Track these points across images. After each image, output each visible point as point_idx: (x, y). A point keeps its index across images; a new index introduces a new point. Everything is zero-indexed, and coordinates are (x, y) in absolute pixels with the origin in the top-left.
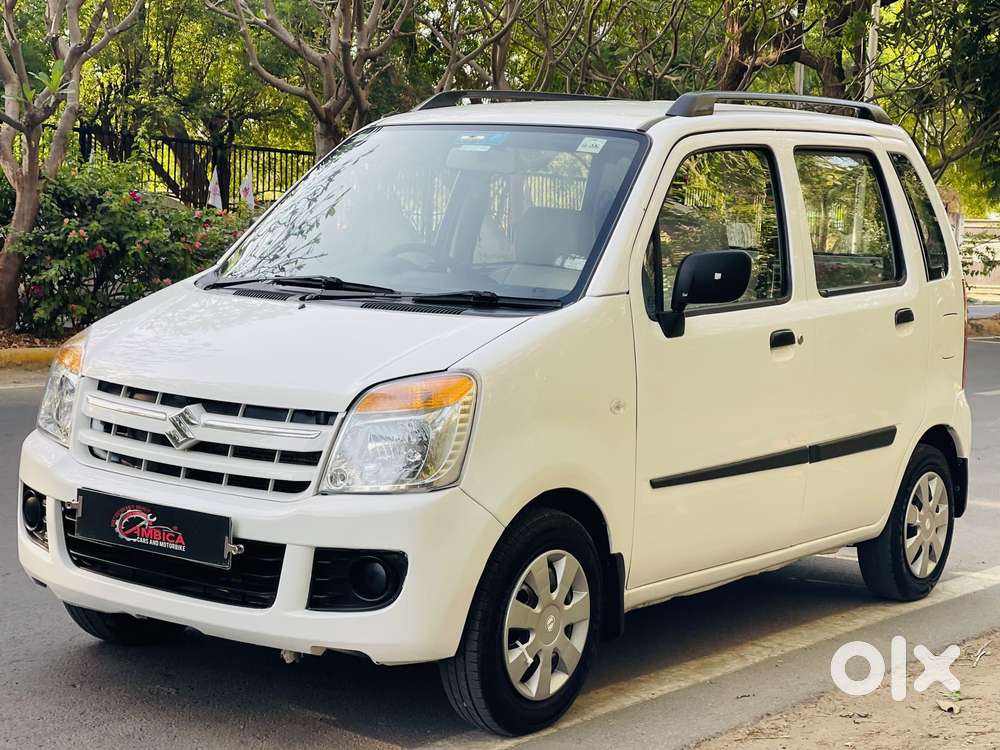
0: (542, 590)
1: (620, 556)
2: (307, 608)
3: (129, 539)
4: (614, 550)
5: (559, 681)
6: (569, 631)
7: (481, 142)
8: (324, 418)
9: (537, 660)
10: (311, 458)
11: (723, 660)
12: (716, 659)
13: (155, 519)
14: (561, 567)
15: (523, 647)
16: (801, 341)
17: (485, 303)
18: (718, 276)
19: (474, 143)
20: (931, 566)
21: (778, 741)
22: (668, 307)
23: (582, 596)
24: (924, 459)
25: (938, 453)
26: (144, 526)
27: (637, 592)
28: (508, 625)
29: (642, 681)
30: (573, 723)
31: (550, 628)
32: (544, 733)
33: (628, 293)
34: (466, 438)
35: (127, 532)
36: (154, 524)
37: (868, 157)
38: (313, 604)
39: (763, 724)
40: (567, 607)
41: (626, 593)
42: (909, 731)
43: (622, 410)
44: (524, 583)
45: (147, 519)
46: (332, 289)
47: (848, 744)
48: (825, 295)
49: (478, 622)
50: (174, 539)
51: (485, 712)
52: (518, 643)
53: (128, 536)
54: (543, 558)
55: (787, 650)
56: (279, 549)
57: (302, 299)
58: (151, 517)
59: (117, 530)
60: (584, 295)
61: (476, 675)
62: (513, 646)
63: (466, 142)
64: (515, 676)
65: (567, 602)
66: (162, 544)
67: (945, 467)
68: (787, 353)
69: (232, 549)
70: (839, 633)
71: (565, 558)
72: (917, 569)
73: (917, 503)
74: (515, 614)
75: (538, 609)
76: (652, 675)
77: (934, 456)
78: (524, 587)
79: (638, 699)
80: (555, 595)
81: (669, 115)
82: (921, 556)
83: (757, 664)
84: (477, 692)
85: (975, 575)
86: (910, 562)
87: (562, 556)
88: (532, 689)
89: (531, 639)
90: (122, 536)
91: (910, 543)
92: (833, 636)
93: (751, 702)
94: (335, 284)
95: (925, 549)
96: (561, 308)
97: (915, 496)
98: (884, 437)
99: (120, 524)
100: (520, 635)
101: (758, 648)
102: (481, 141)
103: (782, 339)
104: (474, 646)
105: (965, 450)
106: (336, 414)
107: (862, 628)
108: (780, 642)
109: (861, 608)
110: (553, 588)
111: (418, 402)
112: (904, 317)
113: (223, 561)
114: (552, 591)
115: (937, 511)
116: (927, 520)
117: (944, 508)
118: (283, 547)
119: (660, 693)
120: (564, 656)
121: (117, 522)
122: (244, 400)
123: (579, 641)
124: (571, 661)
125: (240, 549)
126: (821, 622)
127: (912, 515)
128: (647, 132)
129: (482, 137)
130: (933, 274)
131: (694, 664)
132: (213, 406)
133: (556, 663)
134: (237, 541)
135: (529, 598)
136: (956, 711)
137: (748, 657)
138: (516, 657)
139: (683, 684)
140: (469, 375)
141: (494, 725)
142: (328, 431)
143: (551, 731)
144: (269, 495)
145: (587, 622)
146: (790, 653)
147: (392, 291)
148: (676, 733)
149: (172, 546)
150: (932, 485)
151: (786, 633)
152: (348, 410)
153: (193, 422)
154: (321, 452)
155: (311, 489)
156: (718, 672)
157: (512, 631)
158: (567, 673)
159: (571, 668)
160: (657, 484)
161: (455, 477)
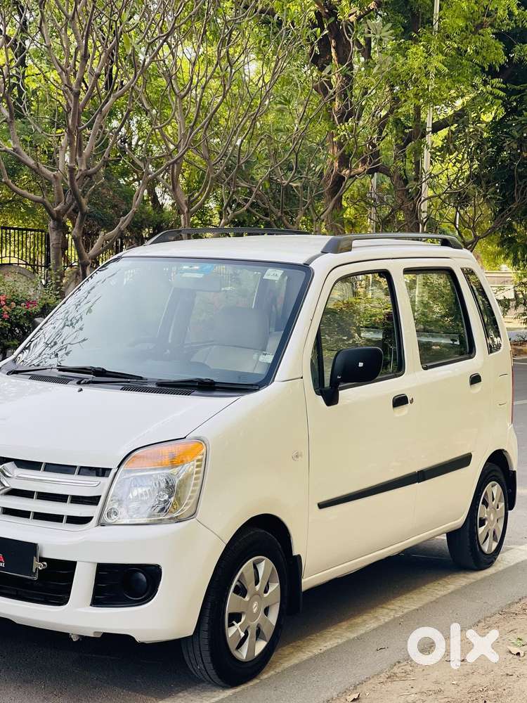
0: (250, 585)
1: (299, 557)
2: (91, 605)
4: (295, 553)
5: (261, 646)
6: (266, 611)
7: (197, 271)
8: (103, 472)
9: (246, 633)
10: (93, 500)
11: (365, 621)
12: (359, 620)
14: (262, 568)
15: (237, 625)
16: (412, 401)
17: (206, 387)
18: (361, 364)
19: (192, 271)
20: (495, 545)
21: (407, 683)
22: (327, 383)
23: (275, 587)
24: (489, 473)
25: (497, 468)
27: (309, 579)
28: (228, 610)
29: (312, 640)
30: (270, 674)
31: (255, 610)
32: (251, 684)
33: (302, 378)
34: (200, 484)
37: (449, 272)
38: (96, 602)
39: (396, 670)
40: (266, 595)
41: (303, 581)
42: (492, 671)
43: (300, 458)
44: (238, 581)
46: (100, 376)
47: (454, 682)
48: (426, 369)
49: (208, 611)
51: (212, 673)
52: (234, 622)
54: (250, 562)
55: (406, 611)
56: (71, 566)
57: (79, 383)
60: (273, 381)
61: (207, 647)
62: (231, 625)
63: (186, 271)
64: (232, 645)
65: (266, 592)
67: (502, 477)
68: (404, 410)
69: (38, 566)
70: (438, 596)
71: (263, 563)
72: (486, 548)
73: (486, 503)
74: (232, 602)
75: (247, 598)
76: (318, 634)
77: (495, 470)
78: (238, 584)
79: (311, 654)
80: (258, 587)
81: (324, 252)
82: (488, 539)
83: (386, 623)
84: (207, 659)
85: (521, 547)
86: (481, 543)
87: (263, 560)
88: (243, 654)
89: (243, 619)
91: (481, 530)
92: (434, 599)
93: (386, 653)
94: (100, 373)
95: (491, 534)
96: (258, 390)
97: (484, 499)
98: (464, 461)
100: (236, 617)
101: (386, 611)
102: (197, 270)
103: (400, 401)
104: (206, 627)
105: (515, 465)
106: (111, 469)
107: (452, 592)
108: (400, 605)
109: (449, 577)
110: (257, 582)
111: (167, 460)
112: (475, 379)
113: (32, 574)
114: (256, 585)
115: (498, 508)
116: (491, 514)
117: (502, 505)
118: (75, 563)
119: (325, 649)
120: (264, 629)
122: (44, 460)
123: (273, 618)
124: (268, 632)
125: (44, 565)
126: (425, 588)
127: (482, 512)
128: (310, 266)
129: (197, 268)
130: (492, 349)
131: (344, 624)
132: (22, 464)
133: (259, 634)
134: (42, 560)
135: (241, 591)
136: (522, 655)
137: (381, 618)
138: (233, 632)
139: (340, 641)
140: (200, 440)
141: (217, 680)
142: (105, 481)
143: (256, 681)
144: (64, 526)
145: (279, 604)
146: (407, 613)
147: (141, 378)
148: (340, 680)
150: (494, 490)
151: (403, 598)
152: (119, 467)
153: (7, 474)
154: (100, 496)
155: (94, 521)
156: (362, 631)
157: (230, 615)
158: (266, 641)
159: (269, 637)
160: (322, 506)
161: (193, 512)
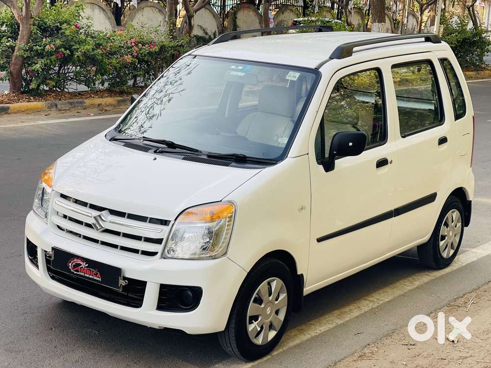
0: (265, 297)
1: (302, 275)
2: (156, 309)
3: (75, 273)
4: (299, 273)
5: (272, 334)
6: (277, 312)
7: (241, 71)
8: (165, 223)
9: (262, 328)
10: (159, 241)
11: (351, 310)
12: (347, 309)
13: (87, 265)
14: (274, 285)
15: (255, 324)
16: (391, 162)
17: (240, 160)
18: (351, 144)
19: (237, 70)
20: (452, 252)
21: (373, 361)
22: (327, 155)
23: (283, 296)
24: (451, 204)
25: (458, 200)
26: (82, 267)
27: (308, 289)
28: (249, 314)
29: (312, 324)
30: (279, 352)
31: (268, 313)
32: (265, 359)
33: (308, 154)
34: (230, 234)
35: (75, 269)
36: (87, 267)
37: (429, 62)
38: (160, 307)
39: (366, 351)
40: (276, 302)
41: (305, 290)
42: (433, 354)
43: (304, 210)
44: (257, 294)
45: (84, 265)
46: (169, 148)
47: (404, 363)
48: (403, 137)
49: (235, 315)
50: (96, 275)
51: (238, 353)
52: (253, 321)
53: (75, 271)
54: (265, 282)
55: (381, 302)
56: (143, 284)
57: (155, 152)
58: (86, 264)
59: (70, 267)
60: (287, 157)
61: (233, 334)
62: (251, 323)
63: (233, 70)
64: (252, 336)
65: (277, 300)
66: (90, 277)
67: (460, 206)
68: (384, 169)
69: (122, 283)
70: (406, 291)
71: (275, 282)
72: (445, 255)
73: (446, 225)
74: (252, 309)
75: (263, 306)
76: (317, 320)
77: (456, 202)
78: (257, 296)
79: (309, 336)
80: (271, 298)
81: (331, 58)
82: (447, 249)
83: (366, 312)
84: (234, 345)
85: (473, 250)
86: (441, 252)
87: (274, 280)
88: (259, 341)
89: (259, 319)
90: (72, 271)
91: (442, 243)
92: (402, 293)
93: (361, 336)
94: (171, 145)
95: (449, 245)
96: (276, 164)
97: (445, 221)
98: (431, 198)
99: (71, 265)
100: (255, 318)
101: (367, 302)
102: (241, 69)
103: (382, 163)
104: (233, 325)
105: (471, 197)
106: (170, 221)
107: (417, 287)
108: (377, 297)
109: (417, 274)
110: (270, 295)
111: (208, 217)
112: (443, 141)
113: (118, 287)
114: (269, 296)
115: (456, 227)
116: (450, 233)
117: (459, 225)
118: (146, 282)
119: (320, 332)
120: (275, 324)
121: (70, 264)
122: (127, 211)
123: (282, 316)
124: (278, 326)
125: (126, 282)
126: (398, 284)
127: (443, 230)
128: (319, 70)
129: (241, 68)
130: (458, 117)
131: (336, 312)
132: (113, 212)
133: (271, 327)
134: (125, 278)
135: (259, 301)
136: (456, 342)
137: (362, 308)
138: (252, 327)
139: (331, 326)
140: (231, 203)
141: (240, 356)
142: (166, 229)
143: (269, 357)
144: (139, 256)
145: (286, 307)
146: (382, 305)
147: (197, 151)
148: (325, 357)
149: (95, 278)
150: (455, 214)
151: (380, 292)
152: (176, 220)
153: (103, 218)
154: (163, 239)
155: (159, 255)
156: (347, 318)
157: (250, 317)
158: (276, 331)
159: (278, 328)
160: (320, 240)
161: (224, 252)
